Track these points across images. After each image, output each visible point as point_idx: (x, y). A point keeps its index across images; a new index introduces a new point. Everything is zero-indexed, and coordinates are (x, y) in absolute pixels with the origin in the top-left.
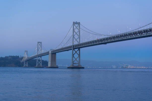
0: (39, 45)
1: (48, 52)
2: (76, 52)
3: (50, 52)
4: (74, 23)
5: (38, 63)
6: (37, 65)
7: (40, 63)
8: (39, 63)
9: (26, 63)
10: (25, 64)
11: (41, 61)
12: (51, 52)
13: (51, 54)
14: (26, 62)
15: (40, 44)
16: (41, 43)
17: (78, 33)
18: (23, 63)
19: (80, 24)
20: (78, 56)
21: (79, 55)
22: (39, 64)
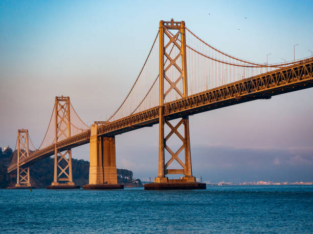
0: (59, 107)
1: (89, 133)
2: (174, 130)
3: (94, 133)
4: (164, 27)
5: (60, 171)
6: (55, 180)
7: (67, 171)
8: (63, 171)
9: (24, 174)
10: (20, 178)
11: (70, 165)
12: (98, 133)
13: (95, 139)
14: (23, 171)
15: (62, 103)
16: (67, 100)
17: (179, 62)
18: (15, 172)
19: (184, 28)
20: (182, 143)
21: (186, 140)
22: (63, 176)
